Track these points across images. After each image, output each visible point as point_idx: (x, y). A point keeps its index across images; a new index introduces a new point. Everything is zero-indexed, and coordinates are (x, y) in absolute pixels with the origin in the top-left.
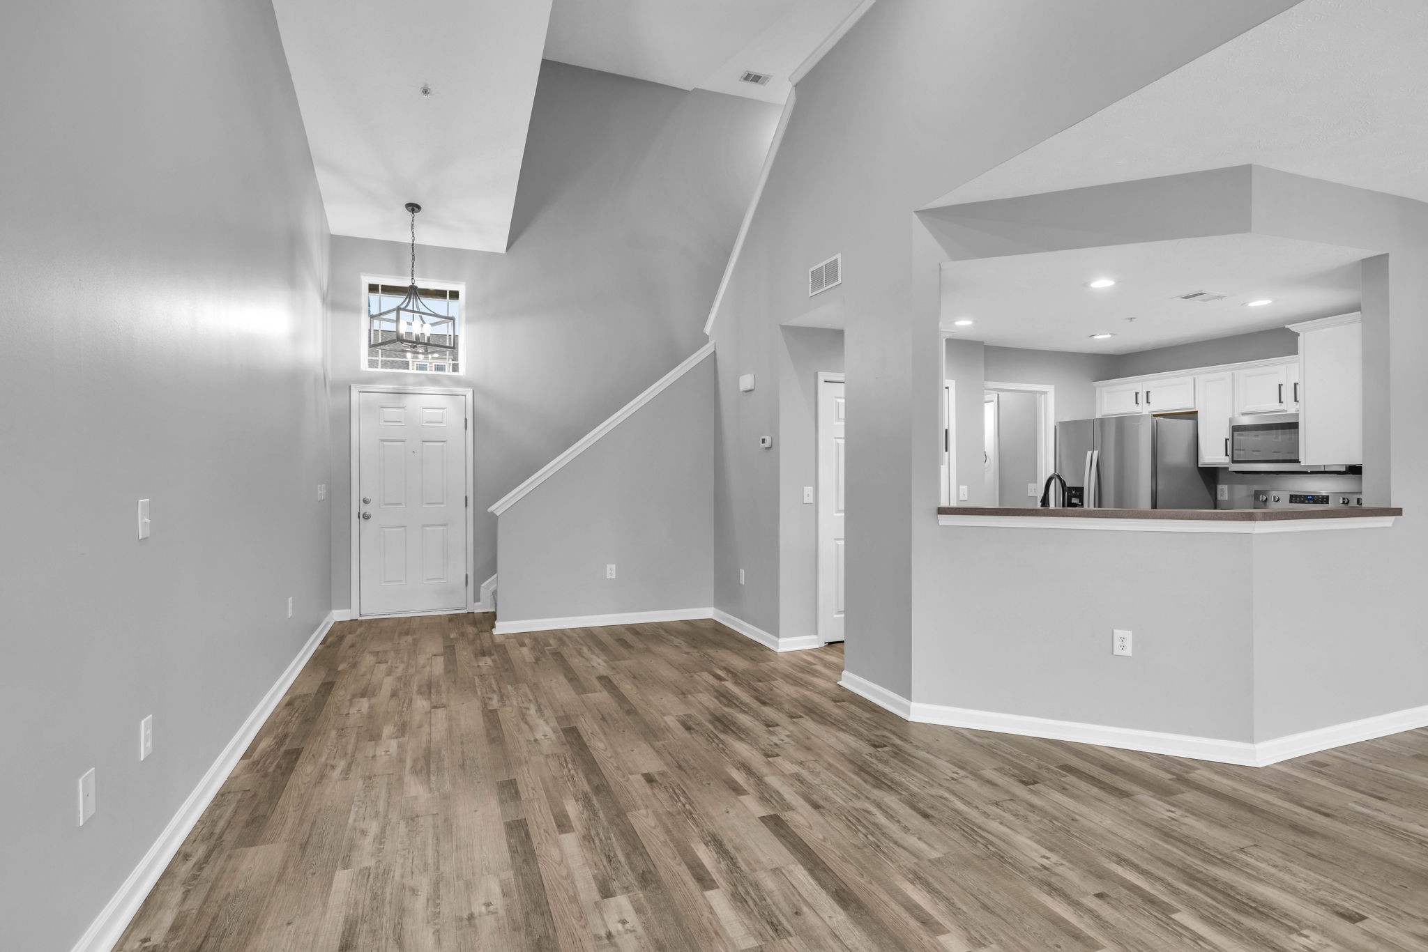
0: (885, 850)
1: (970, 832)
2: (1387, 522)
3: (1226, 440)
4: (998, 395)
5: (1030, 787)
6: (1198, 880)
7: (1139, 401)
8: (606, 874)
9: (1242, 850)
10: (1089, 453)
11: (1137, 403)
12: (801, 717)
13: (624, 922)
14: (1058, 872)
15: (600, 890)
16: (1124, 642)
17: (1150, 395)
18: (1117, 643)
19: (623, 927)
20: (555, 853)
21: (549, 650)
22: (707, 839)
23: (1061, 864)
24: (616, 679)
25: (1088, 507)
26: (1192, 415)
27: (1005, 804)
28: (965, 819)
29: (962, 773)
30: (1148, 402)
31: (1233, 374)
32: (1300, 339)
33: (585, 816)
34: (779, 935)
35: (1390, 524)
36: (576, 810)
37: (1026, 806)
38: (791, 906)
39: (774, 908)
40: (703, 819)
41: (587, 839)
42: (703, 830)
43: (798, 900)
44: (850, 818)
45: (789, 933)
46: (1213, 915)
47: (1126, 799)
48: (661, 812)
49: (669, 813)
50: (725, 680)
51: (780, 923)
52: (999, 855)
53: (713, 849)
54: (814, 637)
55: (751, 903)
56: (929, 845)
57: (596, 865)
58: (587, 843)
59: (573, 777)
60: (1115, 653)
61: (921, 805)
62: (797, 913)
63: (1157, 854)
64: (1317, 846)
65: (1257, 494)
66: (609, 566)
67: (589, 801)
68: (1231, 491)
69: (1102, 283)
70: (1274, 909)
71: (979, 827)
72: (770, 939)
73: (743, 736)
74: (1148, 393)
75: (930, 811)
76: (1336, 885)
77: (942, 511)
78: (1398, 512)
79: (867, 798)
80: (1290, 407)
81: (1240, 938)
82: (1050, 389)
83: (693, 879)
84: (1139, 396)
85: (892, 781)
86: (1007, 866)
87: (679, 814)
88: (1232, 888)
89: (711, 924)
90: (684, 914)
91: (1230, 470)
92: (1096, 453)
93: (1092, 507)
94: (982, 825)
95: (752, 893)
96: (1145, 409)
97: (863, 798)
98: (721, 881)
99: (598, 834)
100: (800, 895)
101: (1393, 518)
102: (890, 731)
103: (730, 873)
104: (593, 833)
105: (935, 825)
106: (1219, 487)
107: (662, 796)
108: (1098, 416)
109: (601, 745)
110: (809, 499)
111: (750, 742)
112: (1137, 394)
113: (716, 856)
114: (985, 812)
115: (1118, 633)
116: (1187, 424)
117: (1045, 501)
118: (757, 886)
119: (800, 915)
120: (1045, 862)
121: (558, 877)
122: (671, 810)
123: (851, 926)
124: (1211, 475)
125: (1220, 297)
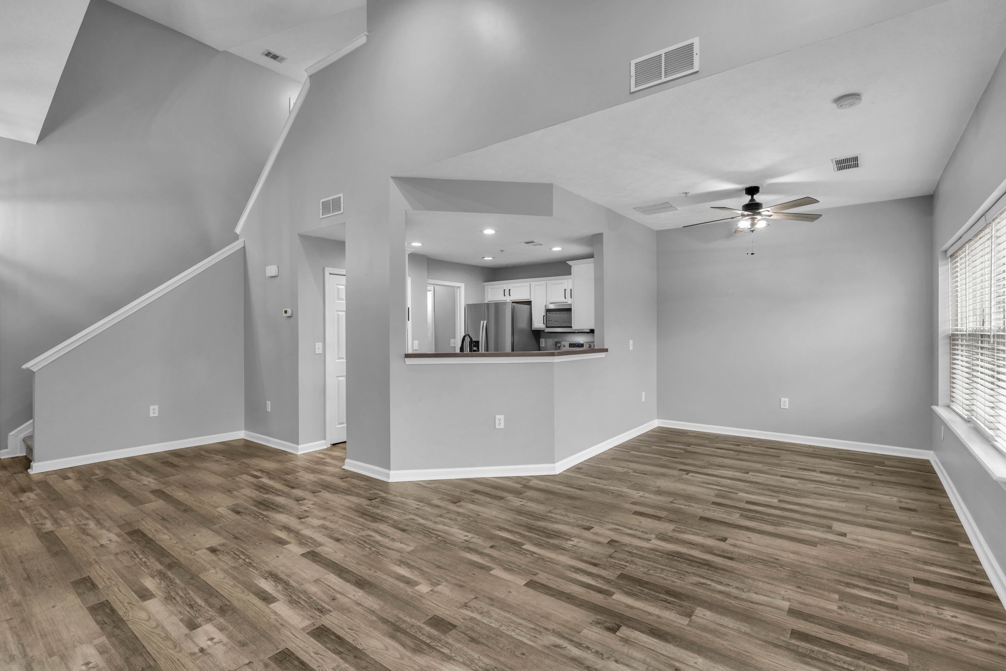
0: (382, 553)
1: (428, 533)
2: (602, 355)
3: (544, 316)
4: (434, 287)
5: (457, 504)
6: (533, 529)
7: (506, 294)
8: (190, 615)
9: (550, 512)
10: (482, 322)
11: (504, 295)
12: (320, 491)
13: (211, 639)
14: (473, 541)
15: (187, 627)
16: (500, 421)
17: (511, 291)
18: (497, 422)
19: (212, 642)
20: (143, 615)
21: (96, 478)
22: (266, 575)
23: (474, 537)
24: (168, 490)
25: (482, 351)
26: (529, 303)
27: (445, 515)
28: (425, 527)
29: (421, 504)
30: (510, 295)
31: (546, 283)
32: (572, 268)
33: (163, 584)
34: (324, 614)
35: (604, 356)
36: (154, 583)
37: (456, 514)
38: (329, 596)
39: (318, 601)
40: (261, 565)
41: (169, 598)
42: (261, 571)
43: (333, 593)
44: (360, 542)
45: (329, 610)
46: (539, 542)
47: (502, 501)
48: (227, 568)
49: (234, 567)
50: (261, 477)
51: (323, 607)
52: (443, 540)
53: (271, 580)
54: (323, 441)
55: (303, 602)
56: (406, 545)
57: (180, 612)
58: (169, 601)
59: (145, 563)
60: (496, 428)
61: (400, 526)
62: (333, 599)
63: (516, 522)
64: (577, 503)
65: (556, 343)
66: (152, 407)
67: (164, 575)
68: (546, 342)
69: (489, 232)
70: (561, 533)
71: (433, 530)
72: (318, 617)
73: (281, 510)
74: (509, 290)
75: (405, 528)
76: (584, 517)
77: (408, 356)
78: (607, 350)
79: (369, 528)
80: (569, 301)
81: (549, 548)
82: (462, 285)
83: (260, 600)
84: (506, 291)
85: (382, 516)
86: (448, 545)
87: (241, 566)
88: (546, 529)
89: (277, 621)
90: (256, 621)
91: (545, 331)
92: (485, 322)
93: (483, 352)
94: (434, 528)
95: (302, 597)
96: (508, 299)
97: (367, 529)
98: (280, 596)
99: (177, 594)
100: (334, 590)
101: (605, 353)
102: (379, 490)
103: (285, 590)
104: (173, 594)
105: (409, 534)
106: (541, 340)
107: (226, 558)
108: (486, 302)
109: (166, 537)
110: (319, 351)
111: (286, 512)
112: (504, 290)
113: (274, 584)
114: (435, 522)
115: (498, 417)
116: (527, 307)
117: (462, 349)
118: (305, 592)
119: (335, 599)
120: (466, 538)
121: (149, 629)
122: (235, 565)
123: (367, 597)
124: (537, 334)
125: (541, 245)
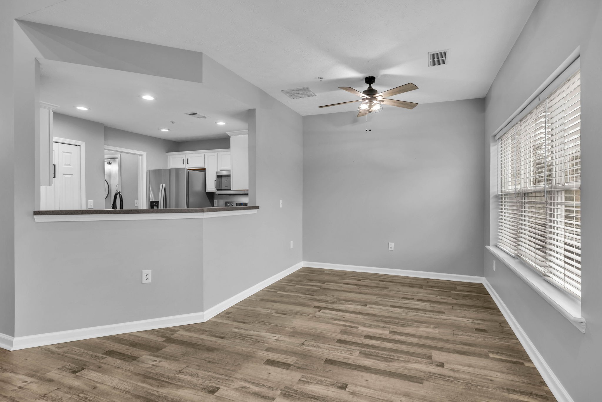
2: (254, 211)
3: (215, 181)
4: (121, 155)
7: (184, 163)
10: (161, 185)
11: (183, 163)
17: (189, 160)
25: (161, 208)
26: (203, 170)
30: (187, 163)
31: (217, 154)
32: (231, 138)
35: (256, 212)
60: (143, 283)
65: (226, 203)
68: (218, 202)
74: (187, 159)
77: (37, 213)
78: (258, 208)
82: (145, 154)
84: (184, 160)
91: (216, 193)
92: (164, 185)
96: (187, 167)
101: (256, 210)
106: (215, 201)
108: (168, 168)
112: (183, 159)
116: (201, 173)
124: (211, 196)
